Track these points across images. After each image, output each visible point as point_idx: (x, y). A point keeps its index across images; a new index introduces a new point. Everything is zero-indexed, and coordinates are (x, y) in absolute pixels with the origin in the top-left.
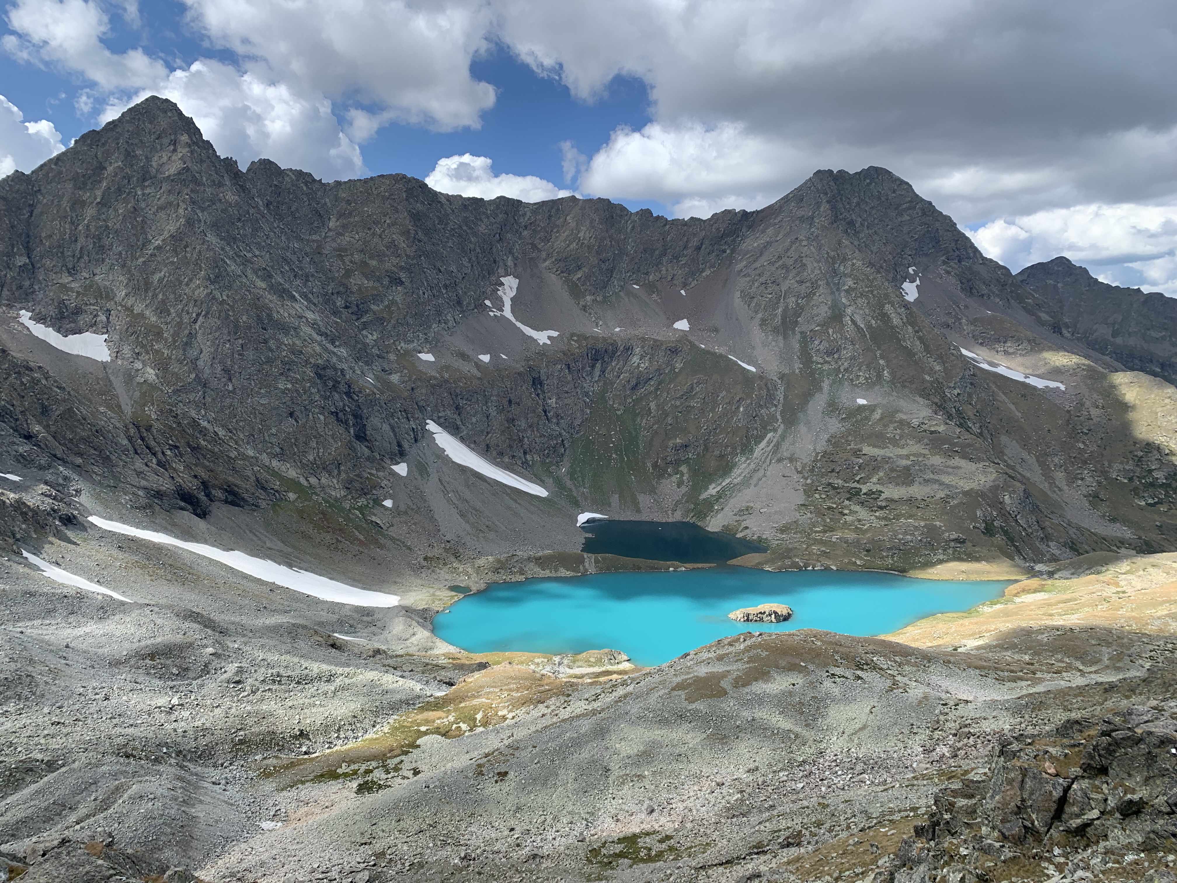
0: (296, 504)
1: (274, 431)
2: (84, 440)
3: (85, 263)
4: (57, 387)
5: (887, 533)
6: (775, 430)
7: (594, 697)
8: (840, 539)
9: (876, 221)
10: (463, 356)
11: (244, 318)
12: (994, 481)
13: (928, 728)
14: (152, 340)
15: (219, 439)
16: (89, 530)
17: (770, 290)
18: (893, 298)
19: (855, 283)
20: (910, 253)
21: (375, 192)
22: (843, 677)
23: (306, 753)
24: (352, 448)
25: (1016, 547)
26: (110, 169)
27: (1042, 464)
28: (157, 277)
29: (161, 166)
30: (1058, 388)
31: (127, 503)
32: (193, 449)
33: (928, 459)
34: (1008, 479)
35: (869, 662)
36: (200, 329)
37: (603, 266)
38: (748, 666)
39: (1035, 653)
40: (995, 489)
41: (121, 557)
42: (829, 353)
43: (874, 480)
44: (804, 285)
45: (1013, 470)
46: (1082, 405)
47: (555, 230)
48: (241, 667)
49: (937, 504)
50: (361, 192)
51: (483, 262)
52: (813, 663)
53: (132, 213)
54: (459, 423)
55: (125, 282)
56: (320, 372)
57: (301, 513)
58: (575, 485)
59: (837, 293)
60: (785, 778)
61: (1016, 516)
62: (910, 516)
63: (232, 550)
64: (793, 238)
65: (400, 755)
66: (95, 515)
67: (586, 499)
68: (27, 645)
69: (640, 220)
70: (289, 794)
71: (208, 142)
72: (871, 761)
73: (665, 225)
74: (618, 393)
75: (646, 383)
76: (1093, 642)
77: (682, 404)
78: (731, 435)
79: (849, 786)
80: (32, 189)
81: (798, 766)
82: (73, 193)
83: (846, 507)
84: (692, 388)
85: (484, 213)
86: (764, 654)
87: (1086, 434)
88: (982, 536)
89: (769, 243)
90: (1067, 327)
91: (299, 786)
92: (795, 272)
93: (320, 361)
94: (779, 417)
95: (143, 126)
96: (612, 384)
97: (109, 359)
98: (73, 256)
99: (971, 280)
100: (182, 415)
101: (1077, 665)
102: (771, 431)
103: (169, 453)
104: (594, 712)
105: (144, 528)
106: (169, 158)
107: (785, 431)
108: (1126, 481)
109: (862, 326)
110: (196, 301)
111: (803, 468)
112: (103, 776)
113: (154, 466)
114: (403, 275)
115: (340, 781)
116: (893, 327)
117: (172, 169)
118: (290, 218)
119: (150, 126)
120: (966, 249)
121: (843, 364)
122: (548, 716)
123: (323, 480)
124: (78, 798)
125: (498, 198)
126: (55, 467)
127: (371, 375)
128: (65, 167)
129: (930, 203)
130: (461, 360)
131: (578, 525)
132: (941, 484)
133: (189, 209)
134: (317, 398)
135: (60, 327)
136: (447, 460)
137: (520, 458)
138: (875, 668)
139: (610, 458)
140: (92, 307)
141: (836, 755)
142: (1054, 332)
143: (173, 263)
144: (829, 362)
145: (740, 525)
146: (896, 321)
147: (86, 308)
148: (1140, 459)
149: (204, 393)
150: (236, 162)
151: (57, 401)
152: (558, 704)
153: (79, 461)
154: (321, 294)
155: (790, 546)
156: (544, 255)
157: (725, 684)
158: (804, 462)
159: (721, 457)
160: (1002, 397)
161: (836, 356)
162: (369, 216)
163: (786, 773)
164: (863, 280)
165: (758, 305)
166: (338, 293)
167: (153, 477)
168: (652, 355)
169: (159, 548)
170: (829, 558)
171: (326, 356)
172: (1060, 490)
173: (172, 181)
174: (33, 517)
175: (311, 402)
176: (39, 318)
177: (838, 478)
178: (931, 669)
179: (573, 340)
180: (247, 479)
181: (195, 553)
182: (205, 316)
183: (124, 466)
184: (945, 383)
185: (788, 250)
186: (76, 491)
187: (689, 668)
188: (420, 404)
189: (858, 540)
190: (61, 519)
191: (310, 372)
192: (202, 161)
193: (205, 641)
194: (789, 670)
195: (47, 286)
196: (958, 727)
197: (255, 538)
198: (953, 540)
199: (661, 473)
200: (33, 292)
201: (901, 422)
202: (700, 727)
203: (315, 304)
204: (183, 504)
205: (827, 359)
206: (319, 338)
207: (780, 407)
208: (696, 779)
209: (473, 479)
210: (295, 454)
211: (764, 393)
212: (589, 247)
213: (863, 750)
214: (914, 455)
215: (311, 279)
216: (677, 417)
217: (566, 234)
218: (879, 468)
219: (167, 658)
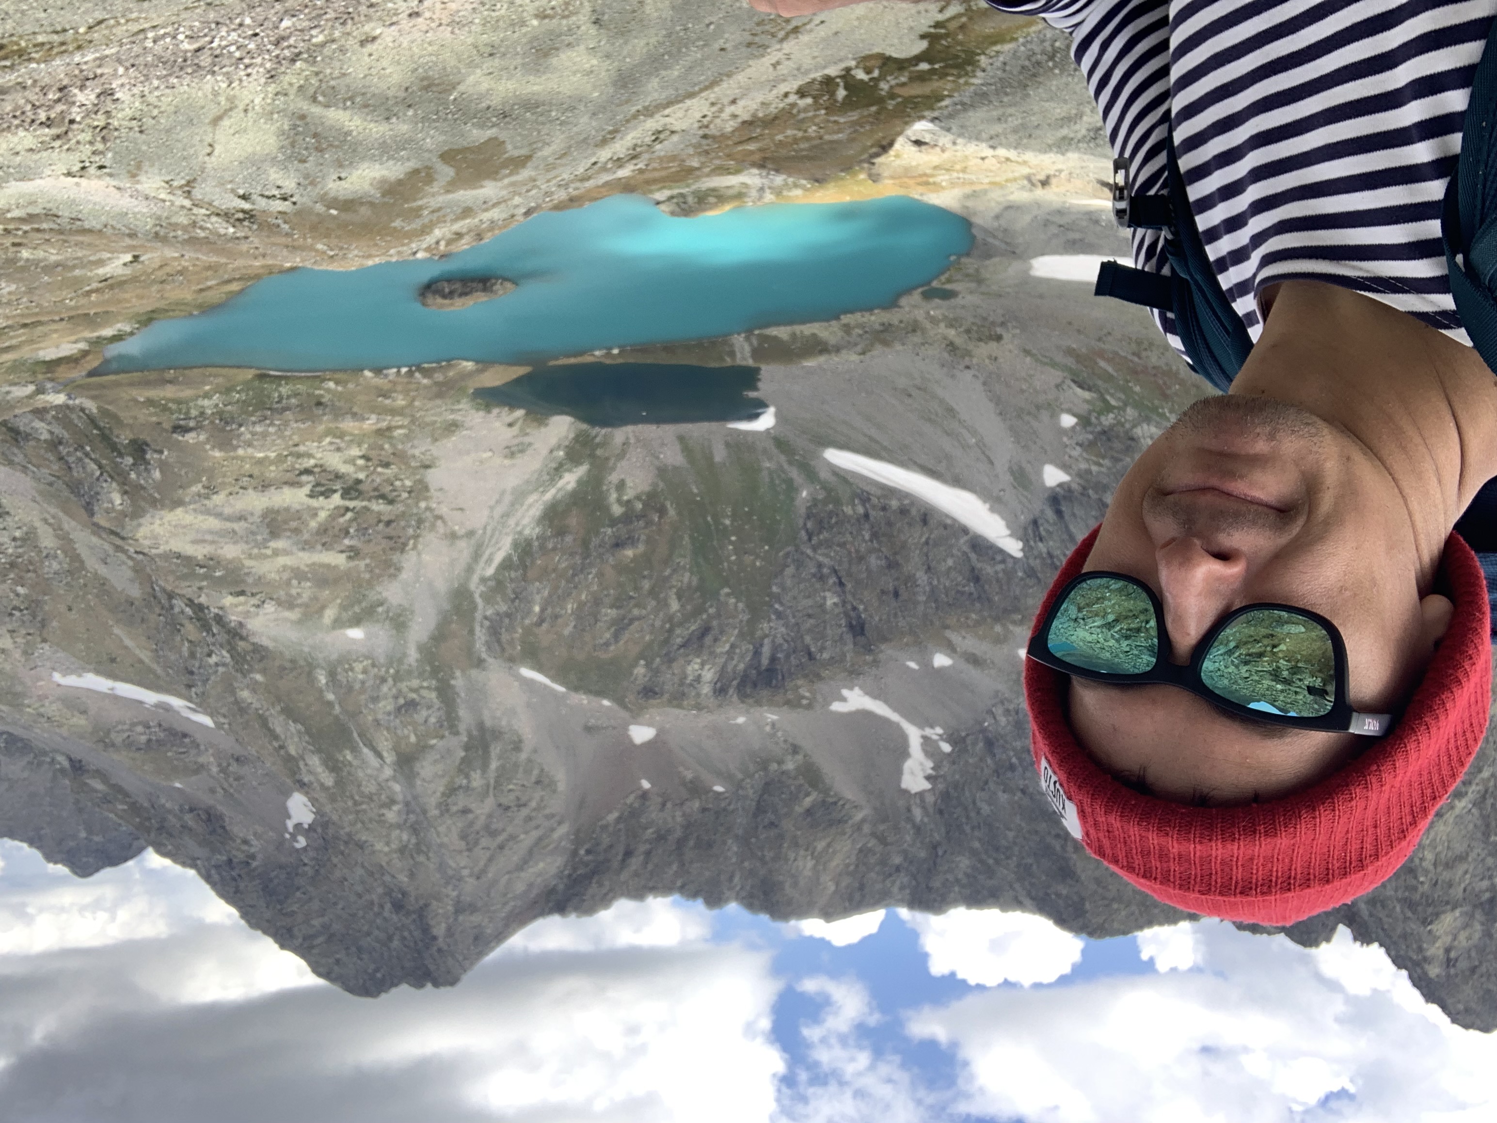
5: (293, 434)
6: (483, 580)
7: (662, 136)
8: (364, 419)
9: (361, 913)
10: (974, 660)
12: (140, 525)
13: (116, 129)
17: (512, 796)
18: (322, 797)
19: (383, 815)
20: (306, 869)
21: (1134, 908)
22: (268, 197)
25: (97, 427)
27: (76, 558)
29: (1467, 925)
30: (64, 676)
33: (243, 552)
34: (118, 530)
35: (237, 224)
37: (773, 817)
38: (420, 203)
39: (12, 261)
40: (137, 513)
42: (411, 705)
43: (323, 515)
44: (460, 807)
45: (118, 546)
46: (25, 653)
47: (852, 868)
49: (223, 483)
51: (959, 810)
52: (318, 215)
54: (972, 556)
58: (784, 471)
59: (409, 798)
60: (314, 32)
61: (101, 474)
62: (260, 462)
64: (483, 879)
65: (948, 20)
67: (765, 452)
69: (722, 892)
71: (1400, 967)
72: (190, 70)
73: (683, 885)
74: (731, 621)
75: (689, 640)
77: (630, 611)
78: (550, 567)
79: (211, 30)
81: (300, 53)
83: (361, 469)
84: (616, 636)
85: (964, 886)
86: (397, 223)
87: (15, 608)
88: (148, 439)
89: (521, 867)
90: (62, 771)
92: (477, 827)
94: (479, 600)
96: (741, 634)
99: (211, 833)
102: (489, 579)
104: (649, 112)
106: (1455, 938)
107: (468, 579)
109: (365, 750)
111: (433, 527)
116: (319, 751)
117: (1448, 922)
119: (1491, 987)
120: (222, 879)
121: (390, 689)
122: (726, 101)
130: (978, 654)
131: (772, 409)
132: (219, 515)
136: (984, 495)
137: (873, 508)
138: (226, 215)
139: (734, 517)
141: (248, 75)
142: (80, 761)
144: (412, 690)
145: (522, 430)
146: (314, 761)
150: (1355, 939)
152: (718, 121)
155: (439, 402)
156: (866, 828)
157: (447, 172)
158: (433, 534)
159: (561, 532)
160: (145, 656)
161: (401, 701)
163: (314, 40)
164: (371, 820)
165: (528, 772)
168: (682, 684)
170: (377, 388)
172: (45, 521)
173: (1447, 903)
177: (379, 513)
178: (151, 223)
179: (807, 698)
184: (232, 671)
185: (490, 860)
187: (514, 193)
189: (336, 418)
192: (1405, 936)
194: (354, 201)
196: (70, 134)
198: (190, 430)
201: (290, 604)
202: (471, 101)
205: (414, 696)
207: (478, 615)
208: (457, 19)
209: (941, 468)
211: (505, 637)
212: (797, 845)
213: (208, 87)
214: (266, 557)
216: (635, 589)
217: (834, 864)
218: (317, 533)
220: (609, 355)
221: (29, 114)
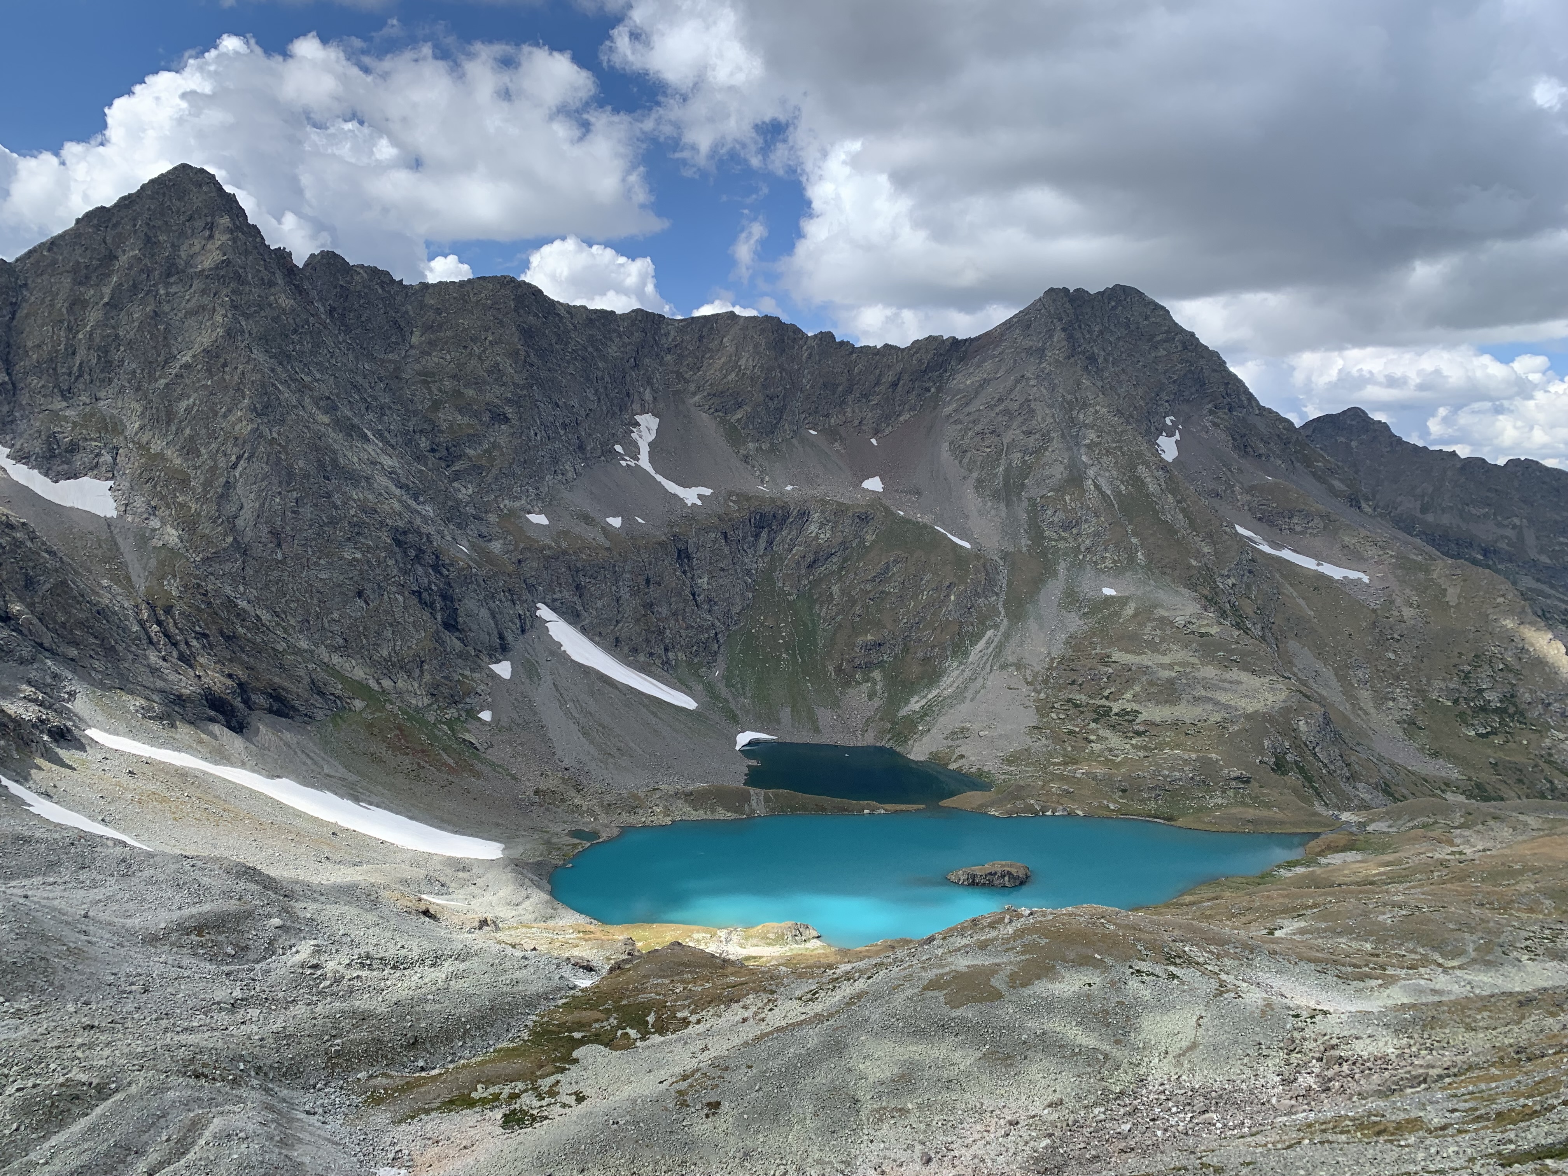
0: (364, 715)
1: (336, 616)
2: (81, 624)
3: (85, 383)
4: (47, 551)
5: (1148, 767)
6: (996, 626)
7: (809, 996)
8: (1087, 774)
9: (1124, 356)
10: (587, 519)
11: (301, 463)
12: (1284, 701)
13: (1281, 1048)
14: (175, 490)
15: (263, 625)
16: (88, 748)
17: (987, 442)
18: (1149, 457)
19: (1098, 437)
20: (1167, 398)
21: (474, 299)
22: (1152, 974)
23: (423, 1069)
24: (440, 641)
25: (1315, 789)
26: (123, 259)
27: (1342, 679)
28: (184, 404)
29: (192, 257)
30: (1360, 579)
31: (137, 711)
32: (228, 638)
33: (1198, 670)
34: (1303, 699)
35: (1181, 954)
36: (241, 476)
37: (770, 404)
38: (1023, 958)
39: (1378, 941)
40: (1286, 711)
41: (132, 786)
42: (1066, 527)
43: (1128, 696)
44: (1033, 437)
45: (1305, 685)
46: (1392, 602)
47: (708, 356)
48: (318, 946)
49: (1211, 730)
50: (455, 298)
51: (612, 395)
52: (1111, 955)
53: (152, 318)
54: (580, 608)
55: (140, 410)
56: (400, 538)
57: (370, 726)
58: (733, 694)
59: (1075, 449)
60: (1102, 1117)
61: (1314, 748)
62: (1178, 746)
63: (278, 777)
64: (1018, 375)
65: (553, 1074)
66: (95, 727)
67: (747, 712)
68: (36, 914)
69: (819, 345)
70: (411, 1128)
71: (254, 226)
72: (1213, 1094)
73: (851, 353)
74: (790, 572)
75: (826, 559)
76: (1451, 926)
77: (874, 588)
78: (938, 632)
79: (1193, 1129)
80: (16, 283)
81: (1115, 1099)
82: (71, 290)
83: (1093, 732)
84: (888, 568)
85: (615, 330)
86: (1044, 941)
87: (1398, 640)
88: (1271, 774)
89: (986, 382)
90: (1367, 499)
91: (423, 1116)
92: (1020, 419)
93: (399, 523)
94: (1001, 609)
95: (168, 203)
96: (782, 560)
97: (115, 514)
98: (70, 374)
99: (1245, 435)
100: (213, 593)
101: (1435, 957)
102: (991, 627)
103: (194, 643)
104: (819, 1018)
105: (162, 746)
106: (204, 246)
107: (1009, 628)
108: (1449, 703)
109: (1109, 492)
110: (236, 439)
111: (1035, 677)
112: (172, 1106)
113: (174, 660)
114: (509, 410)
115: (477, 1109)
116: (1148, 495)
117: (208, 261)
118: (358, 331)
119: (178, 203)
120: (1238, 395)
121: (1083, 542)
122: (751, 1021)
123: (400, 684)
124: (145, 1137)
125: (633, 311)
126: (42, 661)
127: (465, 542)
128: (62, 254)
129: (1192, 335)
130: (582, 524)
131: (737, 748)
132: (1216, 703)
133: (229, 316)
134: (395, 572)
135: (49, 469)
136: (565, 659)
137: (660, 656)
138: (1190, 962)
139: (779, 659)
140: (94, 443)
141: (1162, 1084)
142: (1351, 506)
143: (205, 386)
144: (1065, 539)
145: (953, 752)
146: (1152, 487)
147: (85, 444)
148: (1467, 675)
149: (244, 562)
150: (290, 254)
151: (46, 571)
152: (760, 1005)
153: (73, 652)
154: (401, 433)
155: (1021, 783)
156: (692, 387)
157: (997, 982)
158: (1036, 670)
159: (926, 660)
160: (1289, 590)
161: (1074, 531)
162: (465, 329)
163: (1103, 1109)
164: (1109, 433)
165: (972, 461)
166: (421, 431)
167: (173, 677)
168: (836, 523)
169: (183, 774)
170: (1074, 800)
171: (407, 516)
172: (1366, 713)
173: (207, 277)
174: (15, 730)
175: (387, 577)
176: (21, 457)
177: (1080, 692)
178: (1256, 962)
179: (732, 501)
180: (299, 679)
181: (230, 782)
182: (249, 459)
183: (134, 660)
184: (1216, 570)
185: (1011, 390)
186: (69, 694)
187: (941, 958)
188: (529, 581)
189: (1111, 777)
190: (50, 733)
191: (386, 538)
192: (247, 252)
193: (268, 909)
194: (1081, 965)
195: (33, 413)
196: (1322, 1049)
197: (309, 762)
198: (1235, 779)
199: (847, 682)
200: (12, 422)
201: (1162, 620)
202: (971, 1042)
203: (392, 446)
204: (212, 713)
205: (1063, 534)
206: (398, 492)
207: (1003, 596)
208: (976, 1115)
209: (598, 685)
210: (362, 647)
211: (982, 577)
212: (752, 379)
213: (1197, 1078)
214: (1180, 664)
215: (388, 412)
216: (868, 607)
217: (722, 360)
218: (1134, 680)
219: (220, 933)
220: (873, 810)
221: (1357, 1071)
